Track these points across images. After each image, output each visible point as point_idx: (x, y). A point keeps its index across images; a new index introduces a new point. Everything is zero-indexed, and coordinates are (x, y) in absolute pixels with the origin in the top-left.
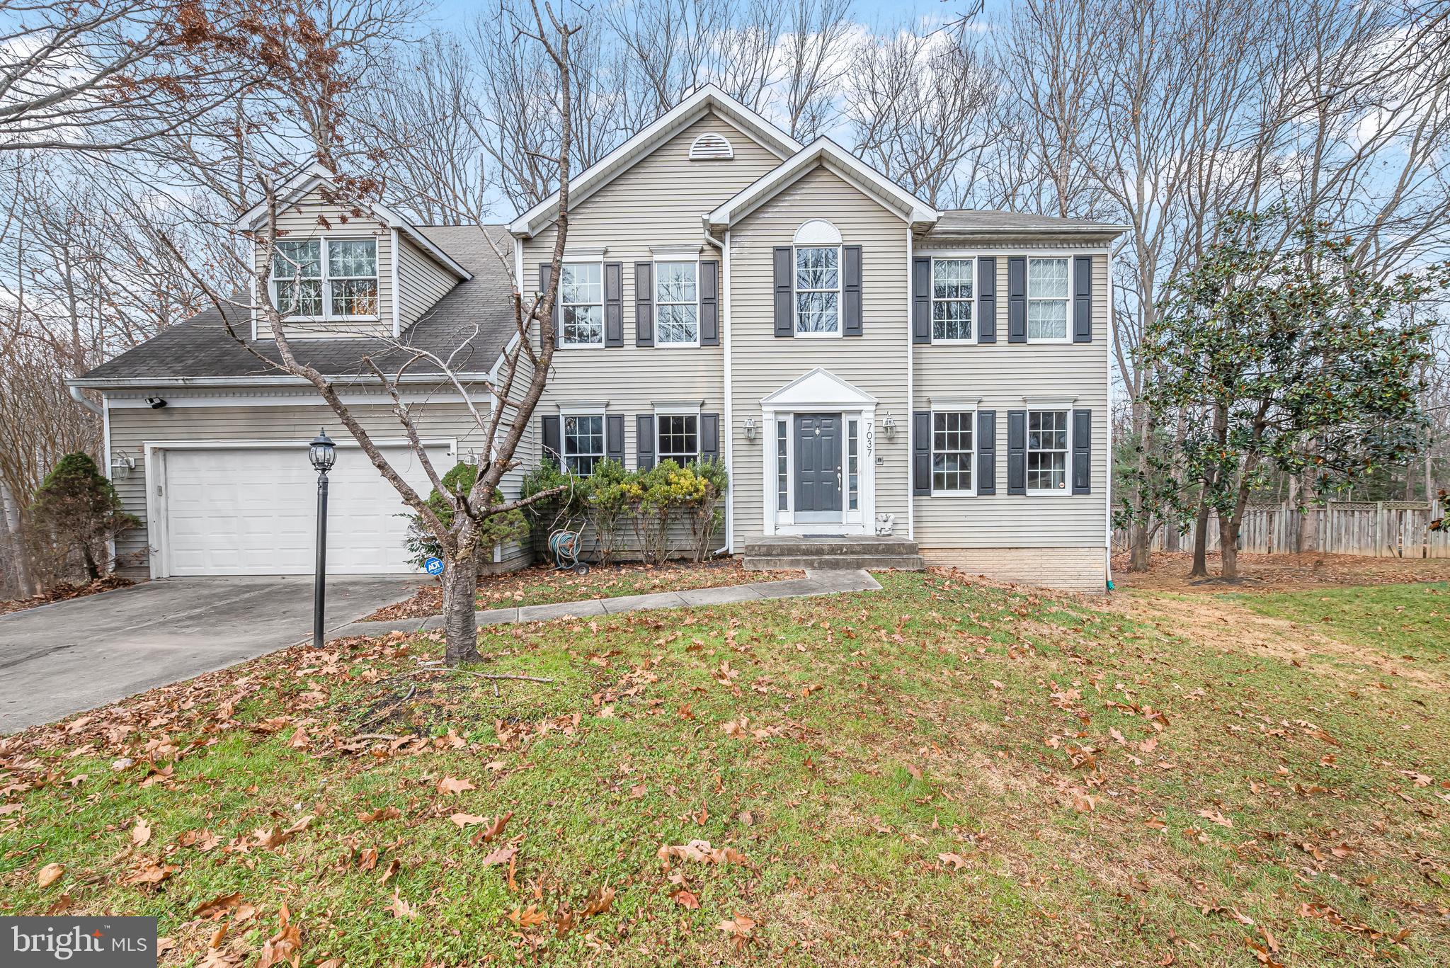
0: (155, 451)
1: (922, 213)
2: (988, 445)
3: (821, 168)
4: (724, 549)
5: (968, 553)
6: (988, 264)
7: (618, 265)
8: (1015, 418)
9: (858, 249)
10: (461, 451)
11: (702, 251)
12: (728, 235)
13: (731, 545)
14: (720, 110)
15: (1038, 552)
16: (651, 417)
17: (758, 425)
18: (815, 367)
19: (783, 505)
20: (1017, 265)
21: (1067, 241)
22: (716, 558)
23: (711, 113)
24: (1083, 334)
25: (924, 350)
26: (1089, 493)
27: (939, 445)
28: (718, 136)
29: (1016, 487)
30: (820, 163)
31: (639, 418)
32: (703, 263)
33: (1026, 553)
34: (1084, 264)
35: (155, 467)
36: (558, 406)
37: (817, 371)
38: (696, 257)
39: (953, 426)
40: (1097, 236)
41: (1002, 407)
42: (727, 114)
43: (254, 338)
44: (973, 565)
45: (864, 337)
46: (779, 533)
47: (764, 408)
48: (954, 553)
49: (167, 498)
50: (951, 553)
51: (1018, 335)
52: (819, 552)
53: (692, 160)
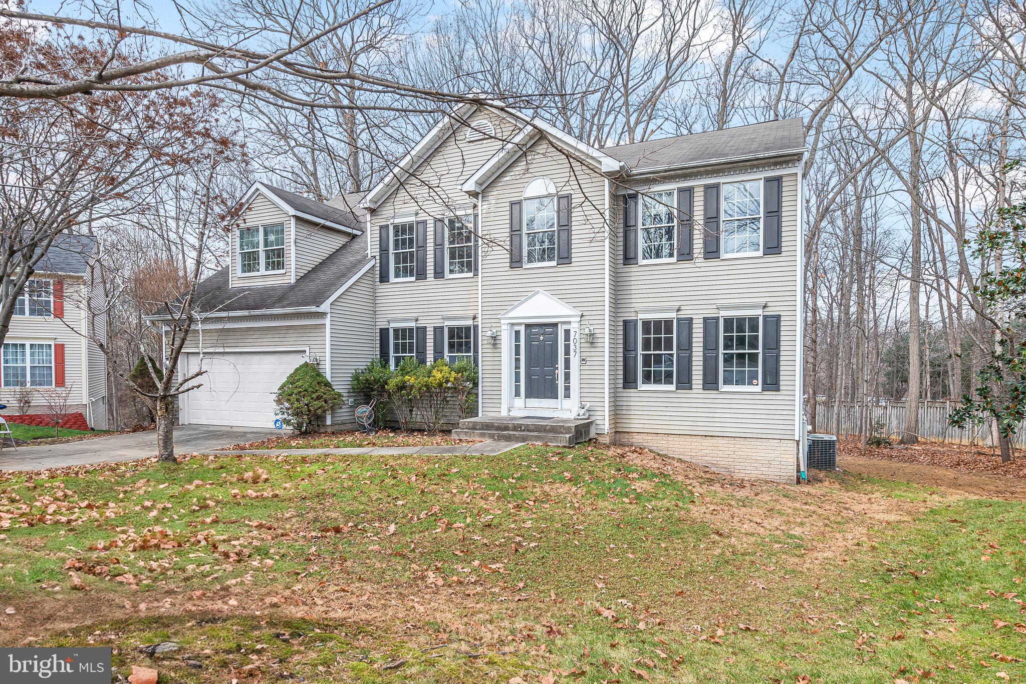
1: (609, 165)
2: (686, 346)
3: (542, 138)
5: (670, 438)
6: (687, 194)
7: (424, 222)
8: (710, 323)
9: (568, 196)
10: (312, 354)
11: (474, 206)
12: (480, 196)
15: (732, 441)
16: (443, 328)
17: (499, 333)
18: (536, 289)
19: (517, 394)
20: (713, 191)
21: (757, 166)
24: (773, 246)
25: (633, 270)
26: (778, 390)
27: (646, 346)
28: (485, 121)
29: (710, 383)
30: (542, 135)
31: (435, 328)
32: (476, 216)
33: (720, 440)
34: (774, 186)
35: (182, 363)
36: (388, 322)
37: (538, 292)
38: (471, 212)
39: (658, 331)
40: (788, 158)
41: (698, 314)
43: (230, 288)
44: (677, 448)
45: (573, 264)
46: (513, 414)
47: (502, 322)
48: (659, 438)
50: (655, 437)
51: (712, 252)
52: (506, 428)
53: (469, 142)
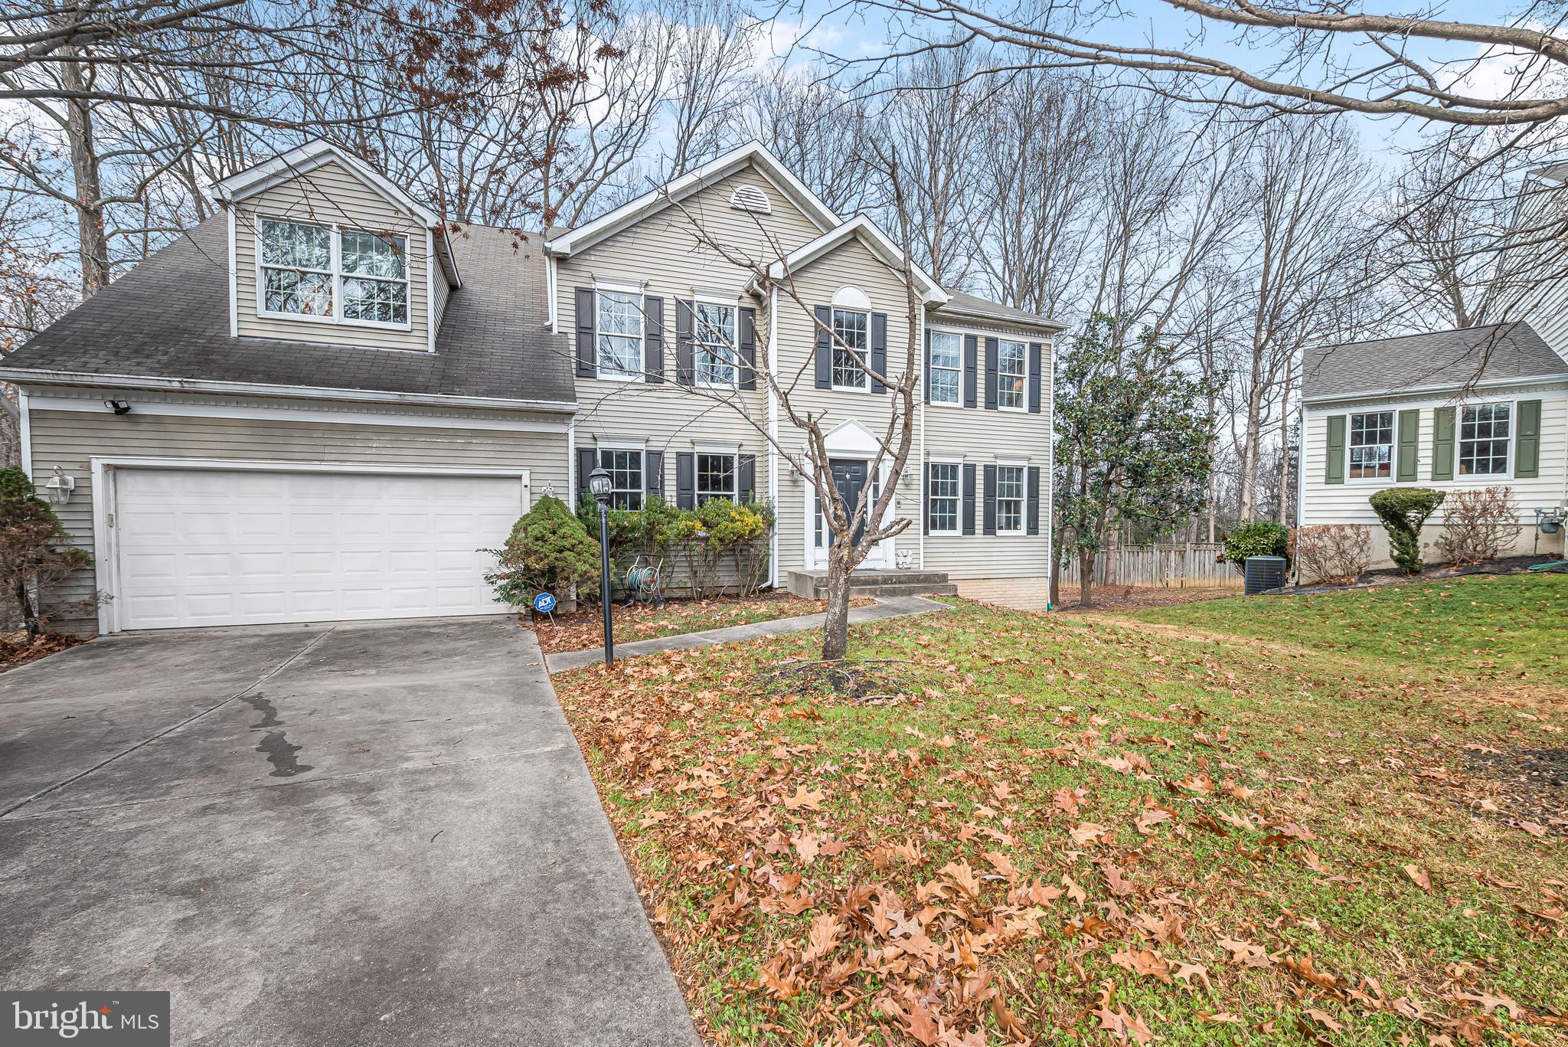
0: (108, 467)
1: (936, 294)
2: (970, 492)
3: (855, 239)
4: (768, 583)
6: (971, 341)
7: (660, 300)
8: (989, 470)
9: (884, 316)
10: (534, 483)
11: (741, 298)
13: (776, 578)
14: (760, 165)
15: (1003, 582)
16: (691, 455)
18: (849, 419)
19: (818, 543)
20: (992, 344)
21: (1025, 330)
22: (763, 591)
23: (751, 167)
24: (1034, 406)
26: (1037, 533)
27: (935, 491)
28: (758, 190)
29: (989, 528)
30: (855, 237)
31: (679, 455)
32: (741, 309)
34: (1035, 350)
35: (106, 489)
36: (595, 438)
37: (851, 421)
38: (735, 302)
39: (945, 475)
41: (980, 462)
42: (766, 171)
43: (234, 333)
45: (887, 395)
46: (818, 567)
49: (118, 530)
51: (992, 402)
52: (875, 582)
53: (733, 208)
